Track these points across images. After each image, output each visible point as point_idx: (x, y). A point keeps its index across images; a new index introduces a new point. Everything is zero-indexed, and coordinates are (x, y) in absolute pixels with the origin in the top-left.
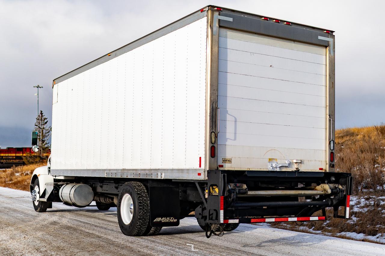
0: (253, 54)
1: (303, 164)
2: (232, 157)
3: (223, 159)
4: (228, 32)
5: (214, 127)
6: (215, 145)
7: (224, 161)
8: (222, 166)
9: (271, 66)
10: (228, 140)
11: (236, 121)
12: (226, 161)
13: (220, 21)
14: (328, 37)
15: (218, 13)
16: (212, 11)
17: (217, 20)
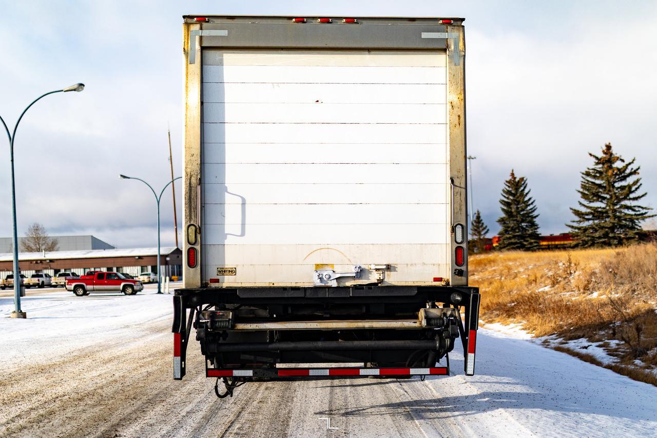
0: (277, 86)
1: (395, 270)
2: (237, 265)
3: (219, 269)
4: (224, 55)
5: (193, 217)
6: (195, 247)
7: (219, 272)
8: (217, 281)
9: (318, 101)
10: (228, 236)
11: (244, 204)
12: (225, 271)
13: (204, 39)
14: (447, 32)
15: (197, 27)
16: (187, 24)
17: (197, 38)
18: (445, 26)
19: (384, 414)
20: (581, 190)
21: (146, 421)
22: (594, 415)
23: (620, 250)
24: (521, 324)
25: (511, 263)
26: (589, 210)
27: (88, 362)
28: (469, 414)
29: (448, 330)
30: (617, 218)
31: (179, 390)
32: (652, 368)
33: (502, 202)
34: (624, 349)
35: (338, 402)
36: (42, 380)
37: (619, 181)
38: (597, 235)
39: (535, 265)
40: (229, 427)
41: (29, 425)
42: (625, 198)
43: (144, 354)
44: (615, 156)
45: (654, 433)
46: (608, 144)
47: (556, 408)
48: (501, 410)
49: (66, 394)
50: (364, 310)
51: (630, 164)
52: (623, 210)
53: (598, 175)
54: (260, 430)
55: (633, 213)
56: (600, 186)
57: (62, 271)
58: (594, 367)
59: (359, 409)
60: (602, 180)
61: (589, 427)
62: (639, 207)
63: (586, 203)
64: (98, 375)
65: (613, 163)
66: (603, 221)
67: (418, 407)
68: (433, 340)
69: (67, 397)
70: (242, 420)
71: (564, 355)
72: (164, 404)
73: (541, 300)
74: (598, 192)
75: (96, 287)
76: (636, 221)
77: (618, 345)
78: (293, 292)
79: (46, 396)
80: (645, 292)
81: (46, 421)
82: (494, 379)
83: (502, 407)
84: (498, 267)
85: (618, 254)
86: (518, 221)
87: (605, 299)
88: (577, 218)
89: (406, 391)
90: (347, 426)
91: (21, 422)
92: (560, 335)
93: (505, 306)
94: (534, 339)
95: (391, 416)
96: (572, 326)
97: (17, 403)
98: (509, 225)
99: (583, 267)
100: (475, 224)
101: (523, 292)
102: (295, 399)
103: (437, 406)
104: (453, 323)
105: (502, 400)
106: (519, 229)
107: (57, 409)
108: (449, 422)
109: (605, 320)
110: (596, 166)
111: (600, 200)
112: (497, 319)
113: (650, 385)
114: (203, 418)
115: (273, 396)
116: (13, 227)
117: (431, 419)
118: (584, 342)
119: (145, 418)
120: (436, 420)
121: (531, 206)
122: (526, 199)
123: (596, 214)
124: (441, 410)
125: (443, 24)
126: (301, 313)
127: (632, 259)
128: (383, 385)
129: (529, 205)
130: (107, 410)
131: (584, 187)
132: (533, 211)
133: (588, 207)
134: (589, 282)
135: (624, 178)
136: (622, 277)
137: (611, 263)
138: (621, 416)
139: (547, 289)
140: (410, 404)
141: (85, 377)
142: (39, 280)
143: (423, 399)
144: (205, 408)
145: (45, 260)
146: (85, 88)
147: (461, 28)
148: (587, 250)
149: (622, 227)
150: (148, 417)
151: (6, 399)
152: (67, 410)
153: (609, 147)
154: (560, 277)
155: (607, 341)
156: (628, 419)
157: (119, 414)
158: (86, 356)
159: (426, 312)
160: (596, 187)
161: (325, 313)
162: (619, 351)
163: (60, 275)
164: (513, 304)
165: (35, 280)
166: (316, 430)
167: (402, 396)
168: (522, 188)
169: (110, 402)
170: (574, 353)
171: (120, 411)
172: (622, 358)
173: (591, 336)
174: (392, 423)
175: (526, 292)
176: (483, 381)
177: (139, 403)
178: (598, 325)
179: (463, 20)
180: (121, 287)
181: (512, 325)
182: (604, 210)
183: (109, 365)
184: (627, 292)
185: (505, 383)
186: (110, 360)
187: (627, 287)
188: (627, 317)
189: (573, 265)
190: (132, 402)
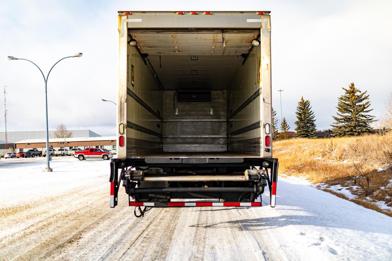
5: (122, 119)
6: (123, 136)
13: (129, 24)
14: (261, 19)
15: (126, 17)
16: (120, 16)
17: (125, 24)
18: (260, 16)
19: (226, 227)
20: (338, 107)
21: (98, 229)
22: (344, 229)
23: (358, 138)
24: (305, 177)
25: (301, 145)
26: (342, 117)
27: (76, 195)
28: (274, 228)
29: (260, 182)
30: (357, 121)
31: (119, 211)
32: (376, 201)
33: (297, 113)
34: (361, 191)
35: (203, 219)
36: (50, 205)
37: (358, 102)
38: (347, 130)
39: (314, 146)
40: (142, 233)
41: (36, 230)
42: (361, 111)
43: (106, 191)
44: (356, 89)
45: (376, 240)
46: (352, 83)
47: (322, 225)
48: (291, 226)
49: (60, 213)
50: (215, 171)
51: (364, 94)
52: (360, 117)
53: (347, 99)
54: (158, 236)
55: (366, 119)
56: (348, 105)
57: (74, 148)
58: (344, 200)
59: (214, 224)
60: (349, 102)
61: (340, 236)
62: (369, 116)
63: (340, 113)
64: (79, 202)
65: (355, 93)
66: (350, 123)
67: (246, 223)
68: (253, 187)
69: (60, 215)
70: (149, 230)
71: (328, 194)
72: (109, 219)
73: (316, 164)
74: (347, 108)
75: (90, 156)
76: (367, 123)
77: (357, 188)
78: (175, 160)
79: (49, 214)
80: (372, 160)
81: (46, 228)
82: (289, 207)
83: (292, 224)
84: (294, 147)
85: (358, 140)
86: (305, 123)
87: (350, 164)
88: (336, 122)
89: (240, 214)
90: (205, 234)
91: (33, 229)
92: (326, 183)
93: (298, 167)
94: (313, 185)
95: (230, 228)
96: (333, 178)
97: (34, 218)
98: (301, 125)
99: (339, 147)
100: (283, 124)
101: (307, 160)
102: (180, 218)
103: (256, 223)
104: (264, 178)
105: (292, 220)
106: (306, 127)
107: (53, 222)
108: (262, 233)
109: (350, 175)
110: (346, 95)
111: (348, 112)
112: (293, 174)
113: (375, 211)
114: (129, 228)
115: (169, 216)
116: (46, 126)
117: (252, 230)
118: (339, 186)
119: (98, 228)
120: (255, 231)
121: (312, 115)
122: (309, 111)
123: (346, 119)
124: (258, 225)
125: (259, 14)
126: (180, 172)
127: (365, 143)
128: (228, 210)
129: (311, 115)
130: (79, 223)
131: (339, 105)
132: (313, 118)
133: (341, 116)
134: (342, 155)
135: (361, 101)
136: (359, 152)
137: (353, 145)
138: (358, 230)
139: (320, 158)
140: (242, 221)
141: (72, 203)
142: (62, 152)
143: (249, 219)
144: (131, 222)
145: (65, 142)
146: (83, 55)
147: (269, 17)
148: (341, 138)
149: (359, 126)
150: (100, 227)
151: (29, 215)
152: (58, 222)
153: (353, 85)
154: (327, 152)
155: (351, 186)
156: (362, 232)
157: (85, 225)
158: (77, 192)
159: (248, 172)
160: (346, 105)
161: (194, 172)
162: (358, 192)
163: (73, 150)
164: (302, 166)
165: (60, 152)
166: (188, 236)
167: (238, 217)
168: (307, 106)
169: (82, 218)
170: (334, 192)
171: (85, 223)
172: (360, 195)
173: (343, 184)
174: (230, 232)
175: (309, 160)
176: (282, 208)
177: (97, 219)
178: (346, 178)
179: (270, 12)
180: (102, 156)
181: (301, 177)
182: (350, 117)
183: (86, 197)
184: (362, 160)
185: (294, 210)
186: (88, 195)
187: (362, 157)
188: (362, 174)
189: (333, 146)
190: (93, 218)
